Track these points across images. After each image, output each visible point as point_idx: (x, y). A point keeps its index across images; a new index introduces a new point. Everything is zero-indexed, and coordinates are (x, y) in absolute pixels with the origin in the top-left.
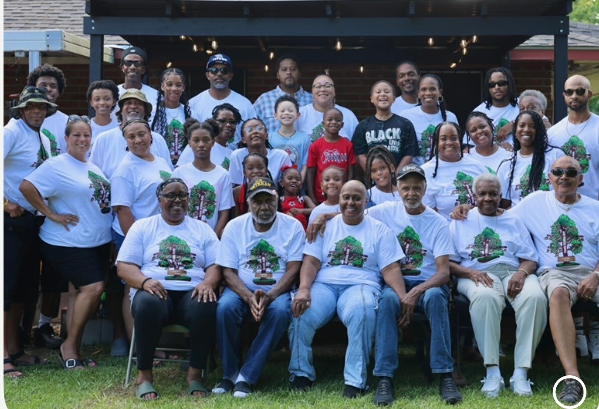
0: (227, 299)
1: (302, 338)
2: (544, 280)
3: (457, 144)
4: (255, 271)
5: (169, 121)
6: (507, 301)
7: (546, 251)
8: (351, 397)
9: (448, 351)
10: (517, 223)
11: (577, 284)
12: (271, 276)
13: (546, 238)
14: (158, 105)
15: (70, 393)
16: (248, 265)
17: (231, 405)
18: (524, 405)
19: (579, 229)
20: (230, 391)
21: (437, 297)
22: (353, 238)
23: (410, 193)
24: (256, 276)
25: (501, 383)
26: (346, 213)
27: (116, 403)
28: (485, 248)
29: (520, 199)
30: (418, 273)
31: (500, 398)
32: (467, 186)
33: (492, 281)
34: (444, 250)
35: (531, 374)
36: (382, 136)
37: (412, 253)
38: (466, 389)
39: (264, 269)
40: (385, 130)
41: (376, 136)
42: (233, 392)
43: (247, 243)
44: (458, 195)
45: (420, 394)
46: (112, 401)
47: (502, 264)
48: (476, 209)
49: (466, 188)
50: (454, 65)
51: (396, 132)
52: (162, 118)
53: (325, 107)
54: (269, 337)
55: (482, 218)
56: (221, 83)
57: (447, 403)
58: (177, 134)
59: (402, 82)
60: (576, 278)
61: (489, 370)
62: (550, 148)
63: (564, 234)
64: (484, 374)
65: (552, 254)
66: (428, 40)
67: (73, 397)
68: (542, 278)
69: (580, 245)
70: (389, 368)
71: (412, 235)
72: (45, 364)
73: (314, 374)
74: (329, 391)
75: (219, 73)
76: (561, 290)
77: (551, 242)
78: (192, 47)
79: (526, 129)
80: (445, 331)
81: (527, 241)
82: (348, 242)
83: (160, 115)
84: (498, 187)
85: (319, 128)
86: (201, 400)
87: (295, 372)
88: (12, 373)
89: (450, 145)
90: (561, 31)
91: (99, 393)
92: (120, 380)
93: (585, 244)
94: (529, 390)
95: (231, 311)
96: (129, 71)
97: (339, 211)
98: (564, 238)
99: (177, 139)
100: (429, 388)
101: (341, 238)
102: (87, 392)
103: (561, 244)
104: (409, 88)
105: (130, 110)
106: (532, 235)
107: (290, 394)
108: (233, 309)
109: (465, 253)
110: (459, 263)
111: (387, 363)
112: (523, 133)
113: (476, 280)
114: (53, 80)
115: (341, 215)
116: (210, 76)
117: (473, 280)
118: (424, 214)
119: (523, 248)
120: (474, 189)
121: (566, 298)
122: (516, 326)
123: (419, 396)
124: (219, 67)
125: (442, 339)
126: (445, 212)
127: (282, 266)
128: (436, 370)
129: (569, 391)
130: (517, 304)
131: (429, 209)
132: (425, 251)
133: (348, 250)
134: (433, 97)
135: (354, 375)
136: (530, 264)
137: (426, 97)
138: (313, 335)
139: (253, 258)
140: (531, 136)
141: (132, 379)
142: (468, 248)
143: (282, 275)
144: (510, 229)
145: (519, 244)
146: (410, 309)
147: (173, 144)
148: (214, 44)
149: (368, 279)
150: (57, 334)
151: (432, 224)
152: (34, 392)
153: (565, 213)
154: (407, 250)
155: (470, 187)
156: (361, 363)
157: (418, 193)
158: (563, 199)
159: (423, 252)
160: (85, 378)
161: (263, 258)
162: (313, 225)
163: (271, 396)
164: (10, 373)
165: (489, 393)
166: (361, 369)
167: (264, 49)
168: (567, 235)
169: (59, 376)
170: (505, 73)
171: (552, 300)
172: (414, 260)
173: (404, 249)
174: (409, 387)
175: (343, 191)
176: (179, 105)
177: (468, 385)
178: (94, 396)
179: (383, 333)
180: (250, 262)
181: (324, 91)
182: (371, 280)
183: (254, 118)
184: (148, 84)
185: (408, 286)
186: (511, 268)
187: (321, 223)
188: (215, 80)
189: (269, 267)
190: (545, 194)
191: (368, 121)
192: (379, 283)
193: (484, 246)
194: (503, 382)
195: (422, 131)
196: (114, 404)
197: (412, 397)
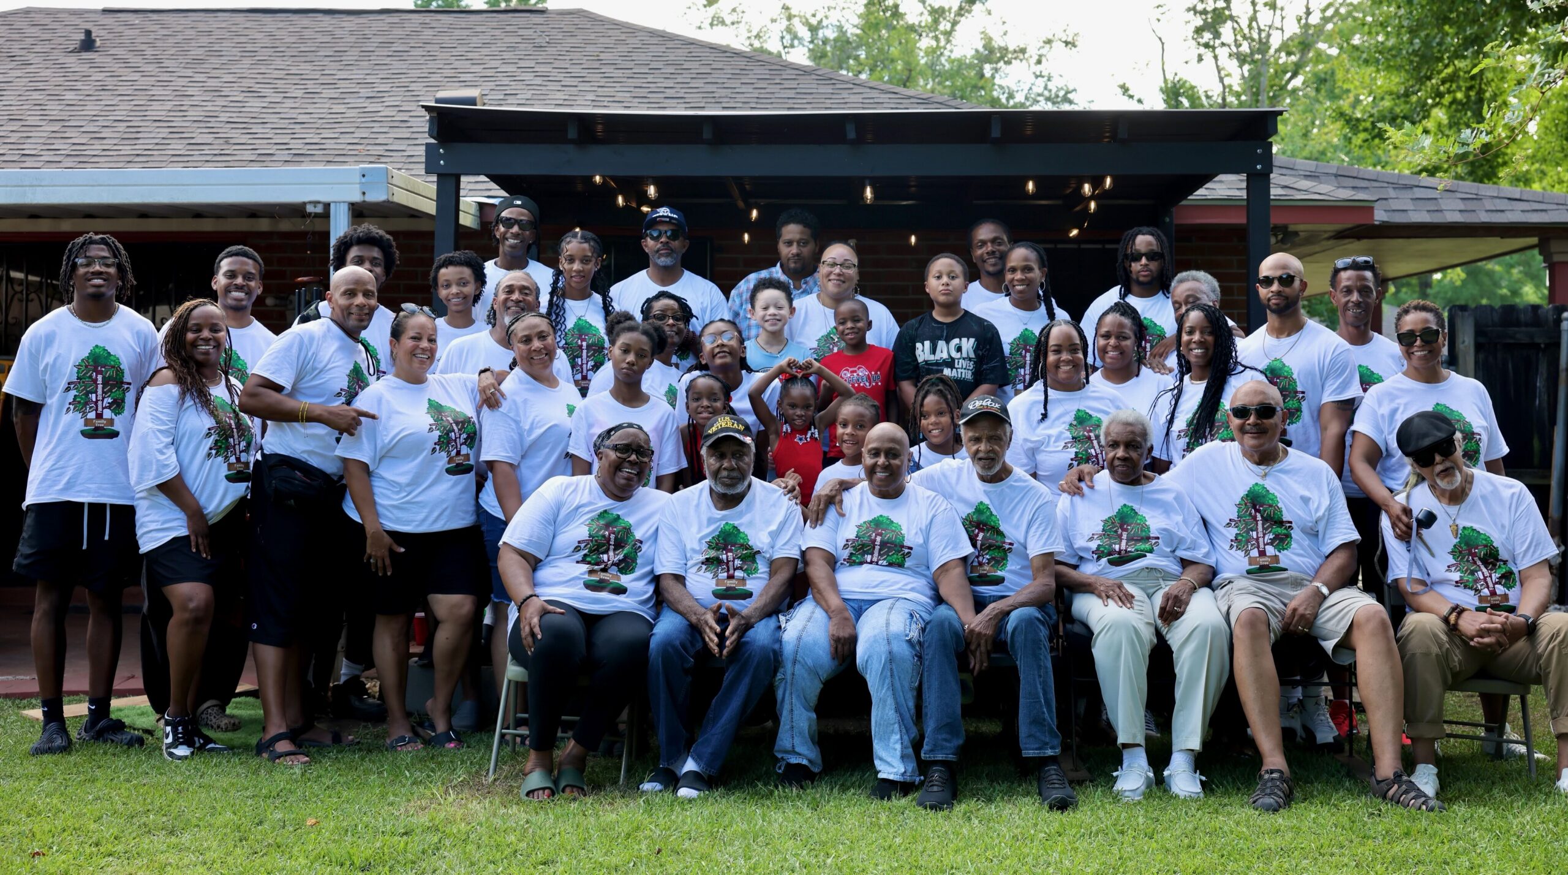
0: (667, 626)
1: (798, 696)
2: (1223, 596)
3: (1079, 359)
4: (716, 576)
5: (570, 323)
6: (1158, 634)
7: (1227, 547)
8: (882, 798)
9: (1051, 718)
10: (1178, 498)
11: (1285, 605)
12: (745, 585)
13: (1228, 525)
14: (552, 294)
15: (391, 789)
16: (704, 567)
17: (672, 811)
18: (1186, 813)
19: (1284, 510)
20: (671, 788)
21: (1029, 622)
22: (888, 519)
23: (983, 447)
24: (717, 585)
25: (1148, 777)
26: (875, 481)
27: (470, 806)
28: (1121, 540)
29: (1184, 456)
30: (1000, 581)
31: (1145, 802)
32: (1092, 435)
33: (1133, 597)
34: (1045, 544)
35: (1201, 762)
36: (944, 351)
37: (989, 547)
38: (1086, 788)
39: (731, 572)
40: (948, 342)
41: (933, 351)
42: (675, 790)
43: (700, 531)
44: (1075, 450)
45: (1005, 794)
46: (463, 802)
47: (1150, 569)
48: (1106, 472)
49: (1089, 438)
50: (1075, 232)
51: (968, 345)
52: (557, 315)
53: (837, 300)
54: (742, 690)
55: (1116, 487)
56: (667, 255)
57: (1051, 808)
58: (584, 344)
59: (982, 255)
60: (1281, 594)
61: (1126, 754)
62: (1241, 368)
63: (1259, 517)
64: (1118, 762)
65: (1239, 552)
66: (1025, 184)
67: (395, 795)
68: (1220, 593)
69: (1288, 536)
70: (948, 745)
71: (988, 517)
72: (351, 744)
73: (819, 761)
74: (844, 789)
75: (663, 239)
76: (1253, 614)
77: (1235, 531)
78: (616, 199)
79: (1196, 337)
80: (1045, 685)
81: (1195, 529)
82: (877, 524)
83: (555, 313)
84: (1144, 434)
85: (827, 338)
86: (619, 802)
87: (786, 756)
88: (292, 757)
89: (1068, 362)
90: (1259, 167)
91: (442, 790)
92: (480, 769)
93: (1296, 534)
94: (1198, 788)
95: (673, 647)
96: (509, 239)
97: (863, 475)
98: (1260, 523)
99: (585, 352)
100: (1020, 785)
101: (867, 517)
102: (422, 788)
103: (1254, 534)
104: (994, 265)
105: (510, 304)
106: (1205, 522)
107: (776, 793)
108: (677, 643)
109: (1086, 549)
110: (1075, 567)
111: (944, 736)
112: (1193, 346)
113: (1103, 595)
114: (376, 253)
115: (866, 483)
116: (649, 245)
117: (1100, 596)
118: (1009, 481)
119: (1189, 541)
120: (1102, 438)
121: (1263, 628)
122: (1174, 676)
123: (1002, 798)
124: (663, 228)
125: (1038, 698)
126: (1050, 479)
127: (762, 568)
128: (1029, 753)
129: (1268, 791)
130: (1176, 636)
131: (1019, 472)
132: (1011, 544)
133: (879, 539)
134: (1028, 282)
135: (889, 759)
136: (1200, 569)
137: (1016, 283)
138: (818, 691)
139: (712, 554)
140: (1207, 349)
141: (501, 768)
142: (1091, 539)
143: (764, 583)
144: (1165, 508)
145: (1181, 535)
146: (986, 641)
147: (579, 361)
148: (652, 191)
149: (912, 590)
150: (374, 697)
151: (1022, 498)
152: (328, 787)
153: (1261, 482)
154: (979, 543)
155: (1097, 437)
156: (898, 737)
157: (996, 447)
158: (1256, 458)
159: (1007, 547)
160: (419, 766)
161: (730, 554)
162: (819, 497)
163: (743, 796)
164: (288, 758)
165: (1127, 794)
166: (898, 746)
167: (741, 204)
168: (1265, 520)
169: (374, 762)
170: (1158, 238)
171: (1238, 632)
172: (993, 558)
173: (973, 541)
174: (985, 784)
175: (869, 443)
176: (590, 295)
177: (1091, 781)
178: (433, 794)
179: (935, 684)
180: (708, 562)
181: (839, 275)
182: (918, 592)
183: (722, 320)
184: (538, 261)
185: (980, 604)
186: (1167, 576)
187: (834, 493)
188: (658, 251)
189: (741, 568)
190: (1224, 448)
191: (920, 323)
192: (931, 598)
193: (1120, 537)
194: (1151, 775)
195: (1011, 340)
196: (466, 808)
197: (990, 800)
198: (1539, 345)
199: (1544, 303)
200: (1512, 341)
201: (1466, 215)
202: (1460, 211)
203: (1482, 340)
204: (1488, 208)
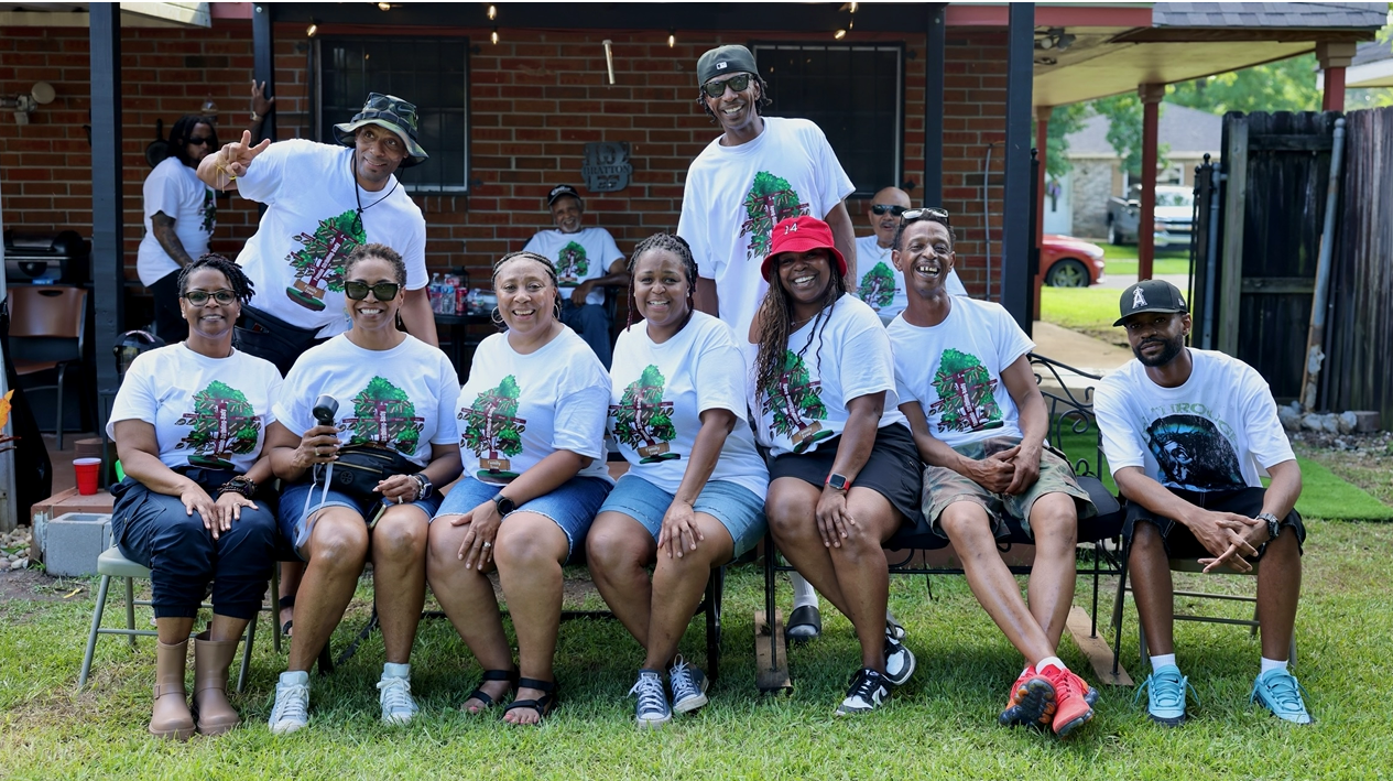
50: (841, 34)
198: (1311, 152)
199: (1319, 111)
200: (1284, 149)
201: (1245, 17)
202: (1240, 14)
203: (1254, 147)
204: (1268, 11)
